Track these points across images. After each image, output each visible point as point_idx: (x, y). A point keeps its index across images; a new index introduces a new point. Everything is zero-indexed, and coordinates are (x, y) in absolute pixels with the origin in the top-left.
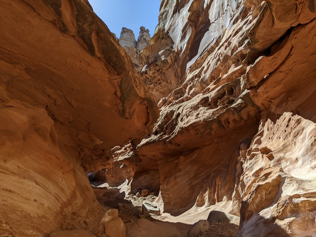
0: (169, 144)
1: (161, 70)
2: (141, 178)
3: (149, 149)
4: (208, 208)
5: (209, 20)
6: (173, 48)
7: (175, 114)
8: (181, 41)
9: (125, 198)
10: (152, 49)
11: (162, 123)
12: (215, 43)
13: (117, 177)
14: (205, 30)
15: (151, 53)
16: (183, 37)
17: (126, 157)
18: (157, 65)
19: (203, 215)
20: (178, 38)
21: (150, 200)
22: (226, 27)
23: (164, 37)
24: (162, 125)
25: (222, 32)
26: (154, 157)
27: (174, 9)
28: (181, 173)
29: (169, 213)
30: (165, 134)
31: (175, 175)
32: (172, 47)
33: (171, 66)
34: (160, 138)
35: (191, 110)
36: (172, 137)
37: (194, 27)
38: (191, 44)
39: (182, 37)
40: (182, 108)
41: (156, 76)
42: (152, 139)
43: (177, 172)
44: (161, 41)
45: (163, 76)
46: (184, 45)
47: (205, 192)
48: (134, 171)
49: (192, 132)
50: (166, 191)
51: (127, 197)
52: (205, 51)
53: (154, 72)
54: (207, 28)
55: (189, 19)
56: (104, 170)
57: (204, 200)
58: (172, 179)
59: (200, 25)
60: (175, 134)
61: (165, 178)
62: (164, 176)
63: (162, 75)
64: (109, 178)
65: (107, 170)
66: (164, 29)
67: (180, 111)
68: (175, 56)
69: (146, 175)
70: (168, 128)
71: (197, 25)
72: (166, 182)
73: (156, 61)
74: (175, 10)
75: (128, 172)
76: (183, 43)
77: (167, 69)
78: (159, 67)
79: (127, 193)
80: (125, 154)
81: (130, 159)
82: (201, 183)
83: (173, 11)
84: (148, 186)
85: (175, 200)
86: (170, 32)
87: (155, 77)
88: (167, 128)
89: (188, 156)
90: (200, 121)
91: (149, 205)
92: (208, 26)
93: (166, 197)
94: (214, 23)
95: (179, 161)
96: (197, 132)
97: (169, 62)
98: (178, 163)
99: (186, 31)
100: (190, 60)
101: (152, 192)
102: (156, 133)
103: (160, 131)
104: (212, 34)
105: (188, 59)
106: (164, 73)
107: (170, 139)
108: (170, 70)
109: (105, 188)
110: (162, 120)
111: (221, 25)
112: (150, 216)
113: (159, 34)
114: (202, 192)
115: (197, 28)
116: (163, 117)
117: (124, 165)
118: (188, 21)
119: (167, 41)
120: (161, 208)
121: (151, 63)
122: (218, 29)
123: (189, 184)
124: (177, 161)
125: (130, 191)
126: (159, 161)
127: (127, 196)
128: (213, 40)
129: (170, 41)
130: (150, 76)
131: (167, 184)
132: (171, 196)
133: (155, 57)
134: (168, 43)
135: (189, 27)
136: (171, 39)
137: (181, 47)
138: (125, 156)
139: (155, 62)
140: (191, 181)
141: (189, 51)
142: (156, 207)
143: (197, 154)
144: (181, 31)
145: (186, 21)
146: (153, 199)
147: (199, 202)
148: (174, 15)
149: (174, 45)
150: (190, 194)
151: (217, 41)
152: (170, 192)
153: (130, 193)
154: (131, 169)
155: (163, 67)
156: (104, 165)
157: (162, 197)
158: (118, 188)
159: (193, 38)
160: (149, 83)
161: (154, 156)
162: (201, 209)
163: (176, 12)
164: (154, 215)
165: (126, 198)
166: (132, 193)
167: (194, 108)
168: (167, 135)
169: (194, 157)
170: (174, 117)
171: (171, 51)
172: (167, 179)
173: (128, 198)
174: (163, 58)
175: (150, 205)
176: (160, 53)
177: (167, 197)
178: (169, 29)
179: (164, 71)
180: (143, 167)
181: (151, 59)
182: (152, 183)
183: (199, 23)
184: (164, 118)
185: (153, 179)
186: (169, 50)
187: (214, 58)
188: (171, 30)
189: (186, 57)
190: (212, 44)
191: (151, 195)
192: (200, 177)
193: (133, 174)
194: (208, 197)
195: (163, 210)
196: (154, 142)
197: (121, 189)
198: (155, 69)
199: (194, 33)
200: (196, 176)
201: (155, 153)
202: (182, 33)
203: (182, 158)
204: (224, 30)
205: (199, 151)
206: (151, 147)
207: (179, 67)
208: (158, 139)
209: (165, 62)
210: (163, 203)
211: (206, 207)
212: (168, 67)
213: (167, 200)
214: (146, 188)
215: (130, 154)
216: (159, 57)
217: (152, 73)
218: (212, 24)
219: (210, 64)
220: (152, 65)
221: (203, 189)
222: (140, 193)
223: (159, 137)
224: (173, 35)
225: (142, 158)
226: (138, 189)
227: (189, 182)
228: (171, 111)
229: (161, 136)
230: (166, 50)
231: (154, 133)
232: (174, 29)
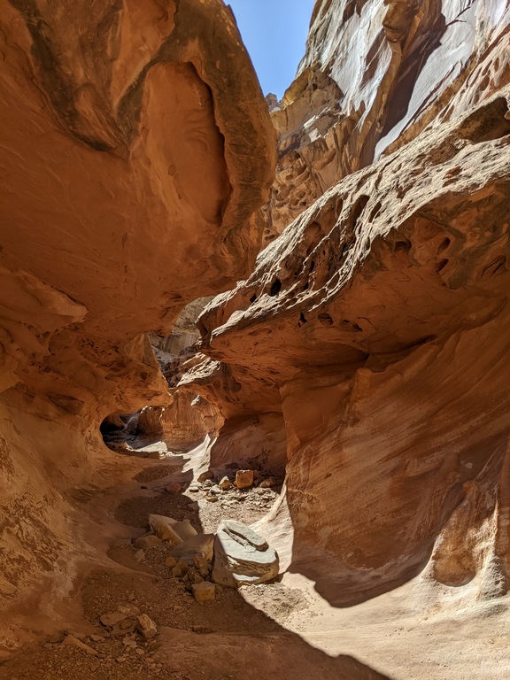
0: (318, 324)
1: (307, 169)
2: (238, 435)
3: (253, 347)
4: (496, 602)
5: (442, 18)
6: (341, 109)
7: (347, 204)
8: (362, 86)
9: (186, 493)
10: (287, 118)
11: (297, 248)
12: (458, 77)
13: (188, 428)
14: (429, 47)
15: (283, 128)
16: (368, 75)
17: (199, 375)
18: (298, 156)
19: (472, 637)
20: (356, 81)
21: (258, 503)
22: (493, 22)
23: (319, 85)
24: (298, 258)
25: (479, 41)
26: (274, 377)
27: (347, 7)
28: (361, 429)
29: (310, 578)
30: (306, 287)
31: (339, 436)
32: (338, 107)
33: (334, 155)
34: (288, 304)
35: (417, 168)
36: (332, 292)
37: (398, 46)
38: (388, 90)
39: (365, 74)
40: (373, 179)
41: (294, 183)
42: (260, 309)
43: (343, 424)
44: (311, 94)
45: (312, 184)
46: (371, 94)
47: (478, 522)
48: (223, 416)
49: (422, 252)
50: (304, 488)
51: (193, 488)
52: (427, 104)
53: (289, 174)
54: (434, 42)
55: (387, 23)
56: (157, 408)
57: (468, 554)
58: (326, 446)
59: (415, 37)
60: (343, 280)
61: (304, 442)
62: (299, 437)
63: (310, 181)
64: (169, 430)
65: (163, 410)
66: (319, 65)
67: (367, 189)
68: (346, 129)
69: (253, 428)
70: (317, 262)
71: (406, 38)
72: (303, 456)
73: (296, 144)
74: (349, 9)
75: (210, 417)
76: (367, 90)
77: (324, 165)
78: (304, 160)
79: (197, 475)
80: (198, 367)
81: (208, 382)
82: (450, 476)
83: (345, 11)
84: (257, 458)
85: (334, 524)
86: (334, 68)
87: (292, 187)
88: (313, 264)
89: (388, 368)
90: (475, 185)
91: (237, 537)
92: (439, 35)
93: (305, 509)
94: (455, 24)
95: (355, 388)
96: (444, 255)
97: (329, 147)
98: (349, 393)
99: (377, 56)
100: (384, 133)
101: (266, 477)
102: (275, 289)
103: (287, 279)
104: (451, 53)
105: (380, 131)
106: (316, 175)
107: (324, 300)
108: (331, 166)
109: (155, 455)
110: (299, 239)
111: (478, 23)
112: (237, 584)
113: (305, 77)
114: (460, 516)
115: (406, 46)
116: (299, 231)
117: (200, 398)
118: (383, 30)
119: (326, 93)
120: (283, 549)
121: (285, 152)
122: (468, 35)
123: (394, 471)
124: (346, 387)
125: (206, 469)
126: (285, 386)
127: (195, 484)
128: (454, 68)
129: (335, 90)
130: (280, 185)
131: (307, 464)
132: (323, 508)
133: (293, 137)
134: (328, 97)
135: (385, 45)
136: (337, 86)
137: (362, 103)
138: (198, 373)
139: (293, 148)
140: (398, 459)
141: (382, 109)
142: (264, 548)
143: (423, 361)
144: (363, 59)
145: (378, 29)
146: (267, 500)
147: (444, 561)
148: (347, 23)
149: (345, 101)
150: (397, 511)
151: (463, 71)
152: (318, 492)
153: (203, 476)
154: (218, 410)
155: (313, 160)
156: (144, 395)
157: (290, 506)
158: (186, 456)
159: (394, 74)
160: (277, 202)
161: (272, 373)
162: (457, 597)
163: (353, 13)
164: (251, 583)
165: (191, 491)
166: (211, 477)
167: (430, 159)
168: (314, 290)
169: (410, 372)
170: (343, 216)
171: (334, 117)
172: (309, 446)
173: (197, 491)
174: (313, 136)
175: (244, 538)
176: (306, 125)
177: (308, 508)
178: (332, 62)
179: (315, 171)
180: (244, 405)
181: (284, 142)
182: (269, 452)
183: (414, 30)
184: (305, 231)
185: (270, 439)
186: (330, 114)
187: (467, 86)
188: (337, 63)
189: (374, 126)
190: (450, 82)
191: (263, 487)
192: (439, 449)
193: (221, 421)
194: (496, 546)
195: (290, 556)
196: (267, 316)
197: (189, 459)
198: (292, 167)
199: (399, 60)
200: (419, 445)
201: (272, 359)
202: (367, 65)
203: (364, 375)
204: (489, 32)
205: (431, 351)
206: (259, 338)
207: (354, 156)
208: (279, 306)
209: (320, 146)
210: (292, 531)
211: (488, 595)
212: (326, 160)
213: (305, 521)
214: (250, 463)
215: (210, 367)
216: (304, 134)
217: (285, 177)
218: (450, 26)
219: (453, 107)
220: (285, 156)
221: (465, 503)
222: (232, 479)
223: (285, 300)
224: (341, 74)
225: (239, 378)
226: (228, 466)
227: (392, 464)
228: (331, 199)
229: (292, 294)
230: (324, 115)
231: (270, 287)
232: (346, 59)
